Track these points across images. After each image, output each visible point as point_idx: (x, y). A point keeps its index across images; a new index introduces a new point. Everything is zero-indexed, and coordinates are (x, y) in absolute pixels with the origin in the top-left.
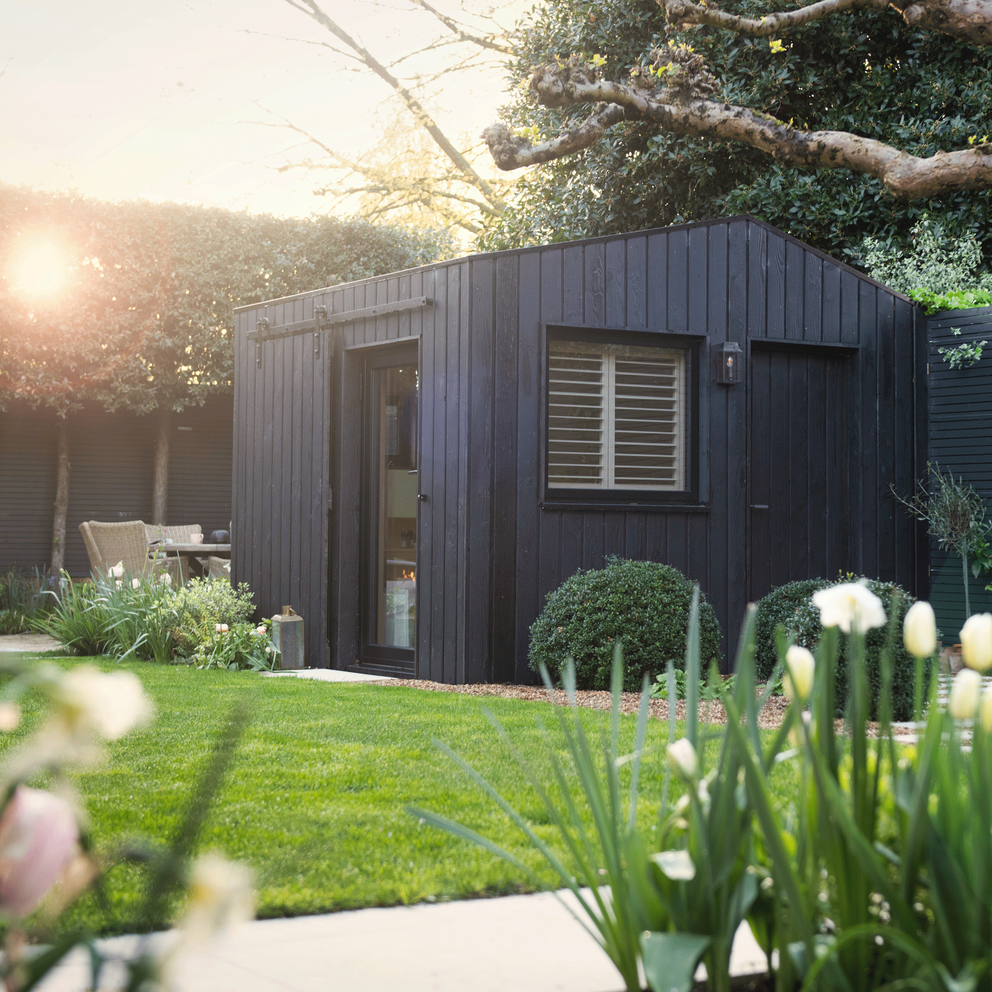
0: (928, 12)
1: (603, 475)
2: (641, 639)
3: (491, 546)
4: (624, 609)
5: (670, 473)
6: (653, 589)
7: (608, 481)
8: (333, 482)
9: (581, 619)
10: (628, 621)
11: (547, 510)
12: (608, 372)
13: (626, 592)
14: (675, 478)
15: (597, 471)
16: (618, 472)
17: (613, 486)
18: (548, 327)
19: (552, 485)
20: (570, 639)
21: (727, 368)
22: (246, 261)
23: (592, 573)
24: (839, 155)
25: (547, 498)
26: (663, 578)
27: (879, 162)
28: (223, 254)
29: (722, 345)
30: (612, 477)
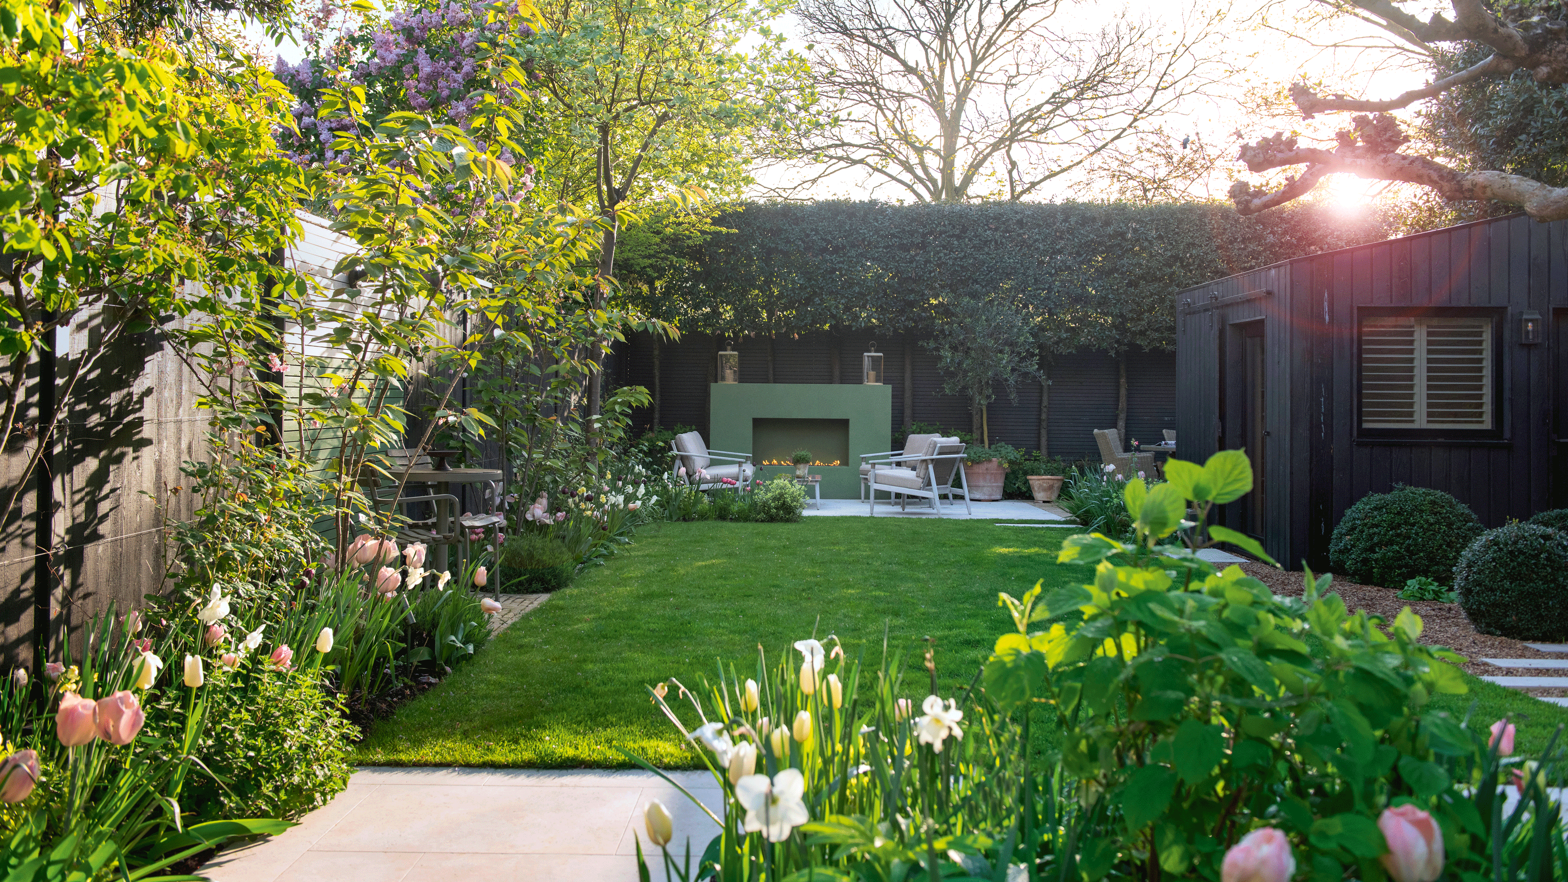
0: (1555, 71)
1: (1416, 417)
2: (1407, 549)
3: (1311, 471)
4: (1393, 526)
5: (1481, 415)
6: (1422, 511)
7: (1420, 421)
8: (1222, 417)
9: (1362, 532)
10: (1398, 535)
11: (1359, 444)
12: (1420, 337)
13: (1399, 513)
14: (1484, 418)
15: (1411, 414)
16: (1429, 414)
17: (1425, 426)
18: (1359, 308)
19: (1366, 425)
20: (1353, 546)
21: (1528, 332)
22: (1243, 241)
23: (1377, 496)
24: (1488, 190)
25: (1359, 436)
26: (1433, 503)
27: (1520, 194)
28: (1225, 237)
29: (1521, 313)
30: (1425, 418)
